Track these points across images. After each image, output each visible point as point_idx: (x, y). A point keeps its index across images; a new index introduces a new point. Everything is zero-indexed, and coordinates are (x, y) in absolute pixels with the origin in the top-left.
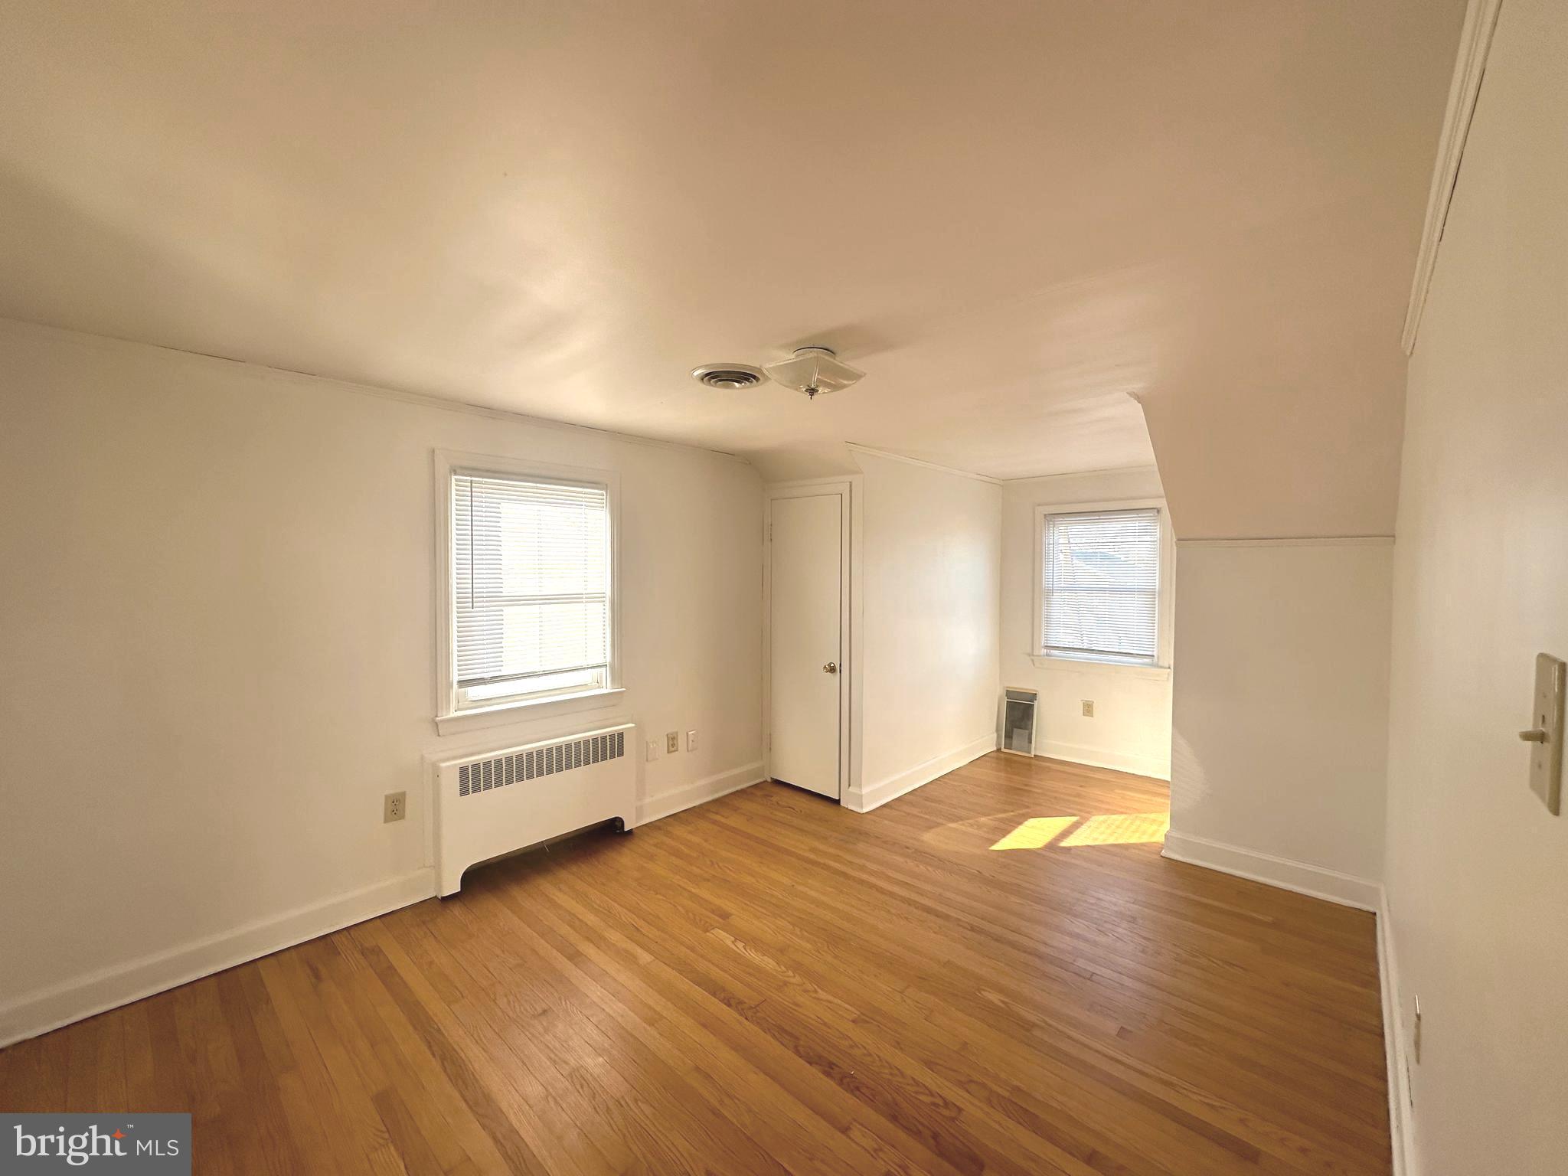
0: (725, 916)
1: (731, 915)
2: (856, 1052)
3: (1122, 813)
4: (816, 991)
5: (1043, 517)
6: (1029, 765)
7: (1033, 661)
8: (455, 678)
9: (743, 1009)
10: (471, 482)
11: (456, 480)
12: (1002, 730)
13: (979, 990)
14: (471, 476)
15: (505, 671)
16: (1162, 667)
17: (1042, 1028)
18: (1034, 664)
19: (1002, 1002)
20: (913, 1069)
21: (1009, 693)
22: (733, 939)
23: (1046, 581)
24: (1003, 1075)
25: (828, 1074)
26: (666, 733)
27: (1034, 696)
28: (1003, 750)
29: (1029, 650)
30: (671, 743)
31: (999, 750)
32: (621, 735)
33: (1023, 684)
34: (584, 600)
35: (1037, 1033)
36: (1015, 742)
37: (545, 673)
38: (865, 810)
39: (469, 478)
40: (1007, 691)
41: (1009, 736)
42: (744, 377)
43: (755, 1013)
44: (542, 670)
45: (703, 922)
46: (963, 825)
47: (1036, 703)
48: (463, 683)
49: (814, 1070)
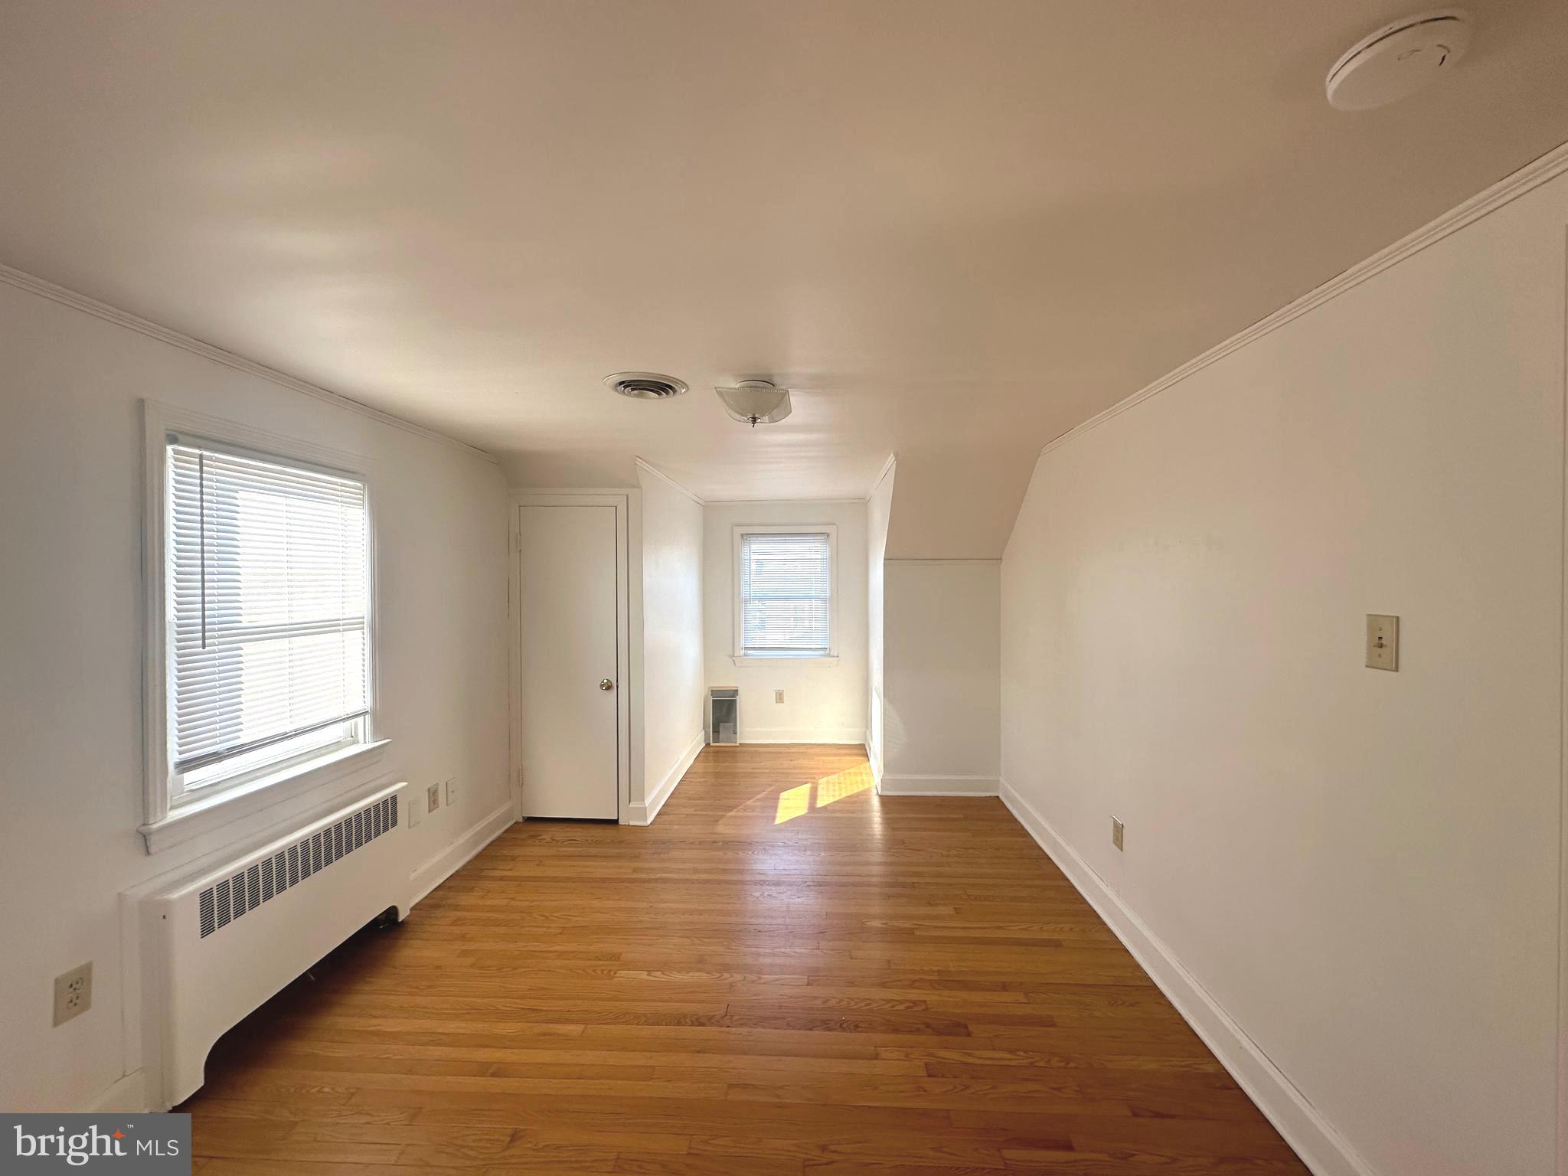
0: (616, 957)
1: (621, 954)
2: (832, 1003)
3: (835, 773)
4: (760, 978)
5: (740, 536)
6: (734, 752)
7: (734, 661)
8: (173, 757)
9: (717, 1021)
10: (201, 457)
11: (176, 452)
12: (709, 727)
13: (863, 923)
14: (199, 448)
15: (245, 738)
16: (833, 657)
17: (917, 929)
18: (735, 664)
19: (883, 924)
20: (878, 994)
21: (714, 692)
22: (646, 973)
23: (745, 592)
24: (926, 968)
25: (829, 1029)
26: (427, 788)
27: (735, 692)
28: (712, 744)
29: (731, 653)
30: (432, 799)
31: (708, 745)
32: (394, 798)
33: (725, 683)
34: (341, 628)
35: (918, 933)
36: (722, 736)
37: (299, 733)
38: (649, 822)
39: (197, 451)
40: (712, 691)
41: (716, 730)
42: (661, 387)
43: (731, 1019)
44: (292, 729)
45: (599, 972)
46: (738, 811)
47: (738, 698)
48: (185, 766)
49: (816, 1032)
